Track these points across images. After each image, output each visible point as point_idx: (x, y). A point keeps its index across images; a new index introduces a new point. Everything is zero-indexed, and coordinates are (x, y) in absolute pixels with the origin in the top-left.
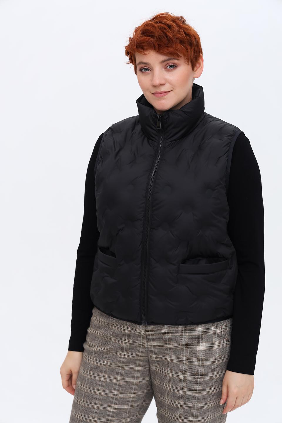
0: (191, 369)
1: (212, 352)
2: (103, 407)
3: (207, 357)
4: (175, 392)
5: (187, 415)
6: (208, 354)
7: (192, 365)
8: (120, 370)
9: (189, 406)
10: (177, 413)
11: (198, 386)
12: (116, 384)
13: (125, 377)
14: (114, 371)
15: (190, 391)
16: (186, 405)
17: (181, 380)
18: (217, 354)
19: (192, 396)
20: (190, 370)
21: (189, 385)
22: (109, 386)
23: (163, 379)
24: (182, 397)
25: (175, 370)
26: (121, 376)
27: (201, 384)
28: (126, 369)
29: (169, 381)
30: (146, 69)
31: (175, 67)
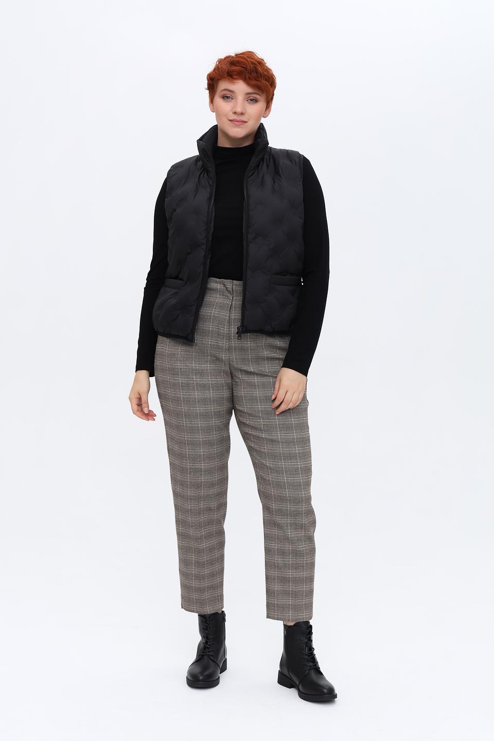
30: (228, 97)
31: (255, 101)
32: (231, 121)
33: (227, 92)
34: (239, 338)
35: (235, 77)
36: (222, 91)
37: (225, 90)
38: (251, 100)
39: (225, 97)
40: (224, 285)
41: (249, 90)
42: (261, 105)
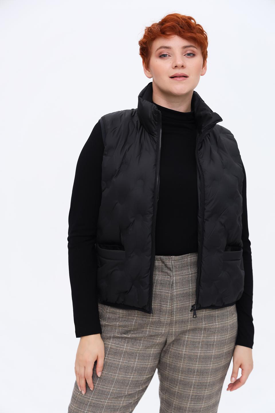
0: (208, 345)
1: (225, 328)
2: (119, 389)
3: (221, 333)
4: (190, 368)
5: (200, 388)
6: (223, 330)
7: (208, 342)
8: (138, 354)
9: (203, 379)
10: (191, 387)
11: (212, 359)
12: (133, 368)
13: (142, 360)
14: (133, 354)
15: (205, 366)
16: (200, 379)
17: (197, 356)
18: (229, 330)
19: (207, 370)
20: (206, 346)
21: (205, 360)
22: (127, 369)
23: (177, 357)
24: (198, 371)
25: (192, 347)
26: (138, 359)
27: (215, 358)
28: (143, 352)
29: (185, 358)
30: (164, 56)
31: (192, 55)
32: (172, 77)
33: (163, 49)
34: (195, 316)
35: (168, 33)
36: (158, 49)
37: (161, 47)
38: (189, 54)
39: (162, 56)
40: (163, 262)
41: (185, 43)
42: (198, 59)
